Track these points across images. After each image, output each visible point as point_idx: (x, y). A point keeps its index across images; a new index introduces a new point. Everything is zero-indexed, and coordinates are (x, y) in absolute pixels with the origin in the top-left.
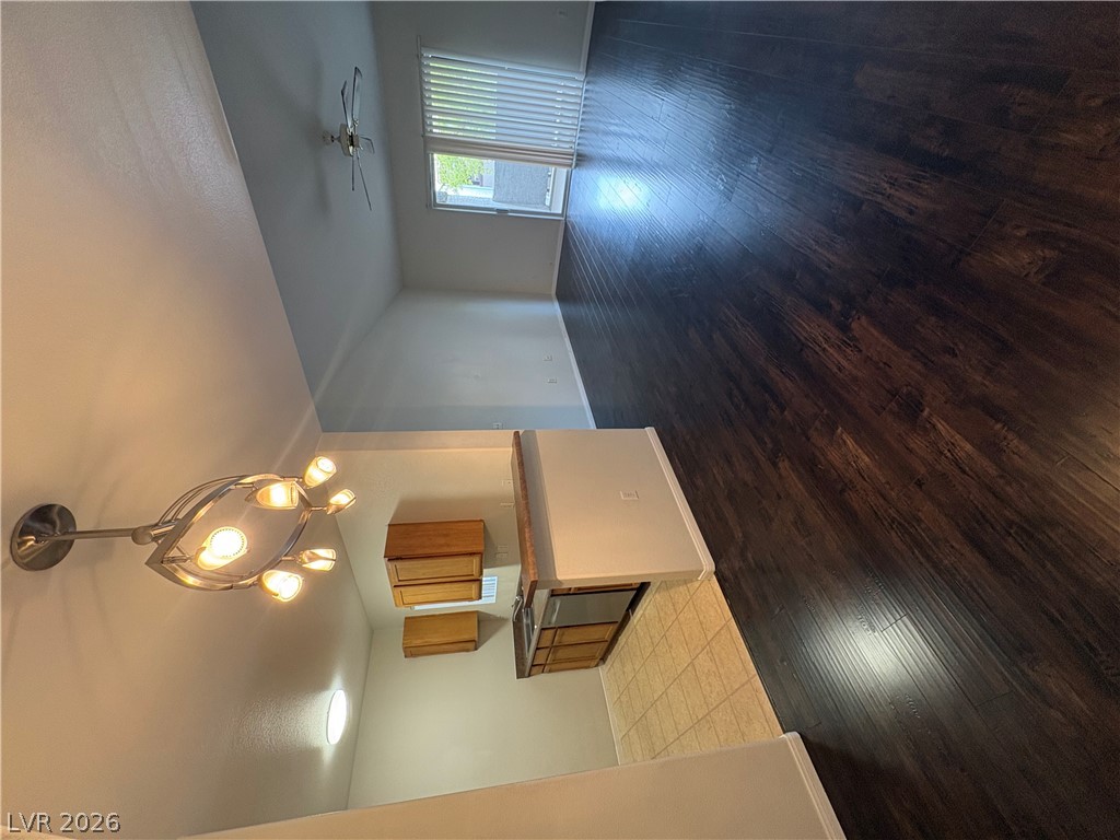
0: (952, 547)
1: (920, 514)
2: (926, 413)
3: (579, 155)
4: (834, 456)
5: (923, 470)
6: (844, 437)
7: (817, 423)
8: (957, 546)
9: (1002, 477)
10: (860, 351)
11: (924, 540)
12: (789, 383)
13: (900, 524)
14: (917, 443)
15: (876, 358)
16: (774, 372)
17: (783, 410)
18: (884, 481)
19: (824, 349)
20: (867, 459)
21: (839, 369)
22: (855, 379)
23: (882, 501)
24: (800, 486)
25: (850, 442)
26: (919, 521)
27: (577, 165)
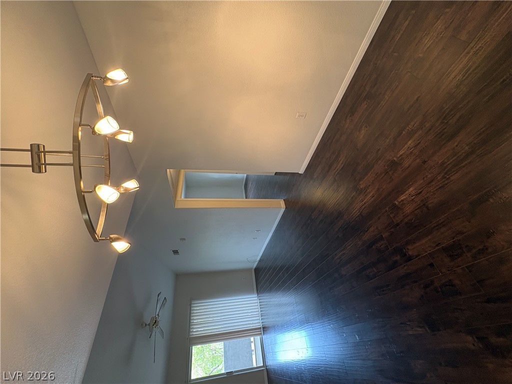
0: (457, 146)
1: (440, 162)
2: (395, 159)
3: (264, 328)
4: (408, 209)
5: (418, 161)
6: (400, 200)
7: (391, 216)
8: (456, 144)
9: (422, 128)
10: (369, 186)
11: (455, 159)
12: (372, 229)
13: (446, 173)
14: (406, 163)
15: (373, 179)
16: (366, 237)
17: (382, 238)
18: (422, 181)
19: (365, 203)
20: (411, 189)
21: (373, 197)
22: (378, 189)
23: (433, 183)
24: (424, 241)
25: (402, 197)
26: (443, 163)
27: (264, 334)
